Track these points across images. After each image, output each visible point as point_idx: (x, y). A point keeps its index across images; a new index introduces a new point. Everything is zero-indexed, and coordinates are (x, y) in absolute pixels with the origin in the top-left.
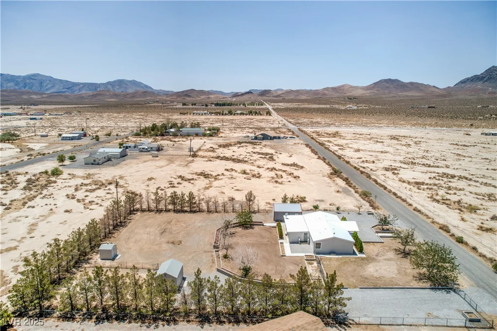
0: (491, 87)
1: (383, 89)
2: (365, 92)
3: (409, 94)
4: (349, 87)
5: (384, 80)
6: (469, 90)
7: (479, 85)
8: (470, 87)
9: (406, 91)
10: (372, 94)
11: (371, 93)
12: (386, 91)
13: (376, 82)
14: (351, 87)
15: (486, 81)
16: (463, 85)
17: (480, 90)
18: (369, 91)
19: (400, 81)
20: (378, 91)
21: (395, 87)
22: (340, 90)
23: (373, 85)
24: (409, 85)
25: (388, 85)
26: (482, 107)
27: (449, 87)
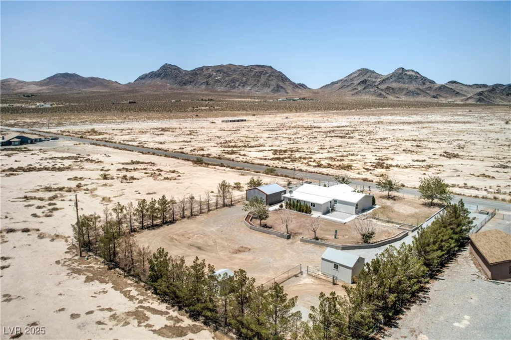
0: (169, 83)
1: (62, 85)
2: (40, 88)
3: (94, 90)
4: (16, 82)
5: (60, 74)
6: (150, 86)
7: (158, 81)
8: (150, 83)
9: (91, 87)
10: (51, 91)
11: (48, 89)
12: (67, 88)
13: (51, 77)
14: (20, 82)
15: (164, 77)
16: (143, 81)
17: (160, 86)
18: (44, 87)
19: (79, 76)
20: (56, 86)
21: (75, 83)
22: (5, 85)
23: (48, 80)
24: (91, 80)
25: (65, 80)
26: (176, 101)
27: (129, 83)
